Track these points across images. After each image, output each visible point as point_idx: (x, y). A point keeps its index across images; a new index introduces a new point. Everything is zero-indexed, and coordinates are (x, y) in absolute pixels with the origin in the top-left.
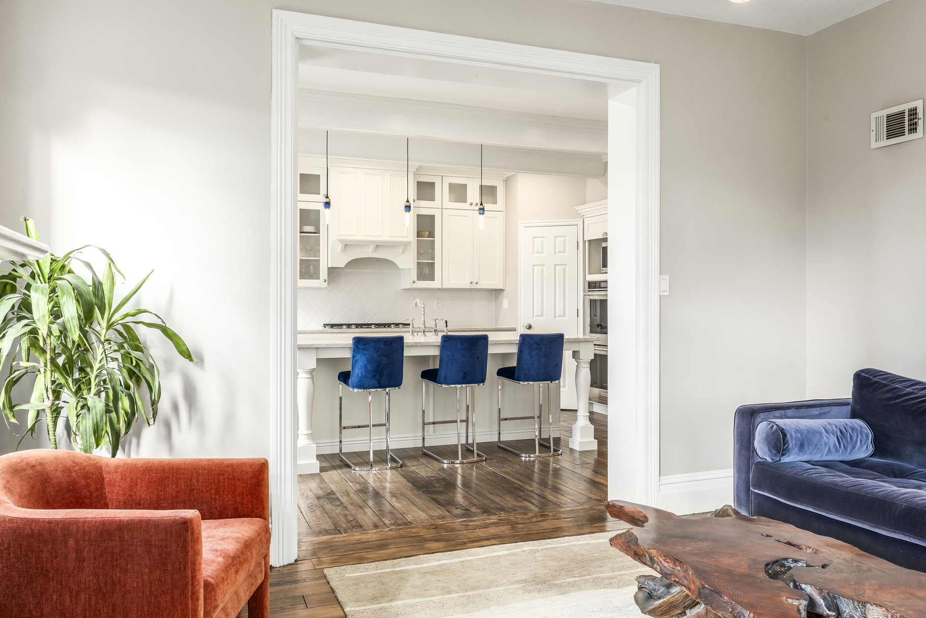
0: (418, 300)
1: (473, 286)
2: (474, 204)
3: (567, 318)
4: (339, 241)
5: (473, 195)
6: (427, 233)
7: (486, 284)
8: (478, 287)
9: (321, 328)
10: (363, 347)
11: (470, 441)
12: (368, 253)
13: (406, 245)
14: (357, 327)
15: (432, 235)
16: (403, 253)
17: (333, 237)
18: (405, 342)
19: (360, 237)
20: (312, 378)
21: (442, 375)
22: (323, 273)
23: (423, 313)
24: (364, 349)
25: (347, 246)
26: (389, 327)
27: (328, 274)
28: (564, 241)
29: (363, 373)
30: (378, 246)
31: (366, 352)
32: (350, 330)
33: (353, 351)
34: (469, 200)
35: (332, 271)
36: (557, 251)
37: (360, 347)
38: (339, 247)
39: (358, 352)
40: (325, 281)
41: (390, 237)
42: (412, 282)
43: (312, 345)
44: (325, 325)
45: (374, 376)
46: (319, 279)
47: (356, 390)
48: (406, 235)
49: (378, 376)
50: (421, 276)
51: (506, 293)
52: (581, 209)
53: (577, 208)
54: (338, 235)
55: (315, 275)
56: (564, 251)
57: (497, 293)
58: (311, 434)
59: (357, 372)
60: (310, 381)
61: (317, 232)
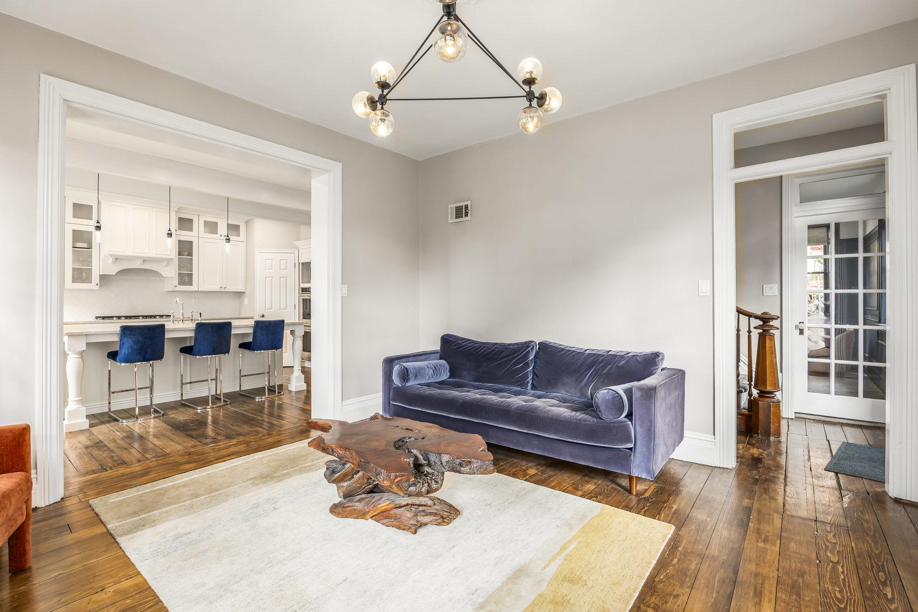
0: (178, 299)
1: (222, 290)
2: (223, 235)
3: (288, 310)
4: (111, 255)
5: (222, 229)
6: (186, 253)
7: (231, 288)
8: (226, 290)
9: (94, 320)
10: (129, 333)
11: (218, 392)
12: (137, 265)
13: (169, 261)
14: (126, 318)
15: (190, 254)
16: (167, 266)
17: (105, 252)
18: (166, 328)
19: (129, 253)
20: (82, 357)
21: (196, 349)
22: (95, 278)
23: (181, 307)
24: (130, 334)
25: (117, 259)
26: (154, 318)
27: (100, 280)
28: (286, 262)
29: (130, 352)
30: (145, 261)
31: (131, 336)
32: (119, 321)
33: (121, 336)
34: (220, 232)
35: (104, 278)
36: (281, 268)
37: (127, 333)
38: (111, 260)
39: (125, 336)
40: (97, 284)
41: (156, 254)
42: (173, 286)
43: (81, 333)
44: (97, 318)
45: (140, 353)
46: (92, 283)
47: (123, 364)
48: (169, 253)
49: (142, 353)
50: (182, 282)
51: (246, 294)
52: (297, 243)
53: (294, 243)
54: (109, 251)
55: (88, 280)
56: (286, 269)
57: (240, 294)
58: (81, 400)
59: (124, 351)
60: (80, 360)
61: (90, 247)
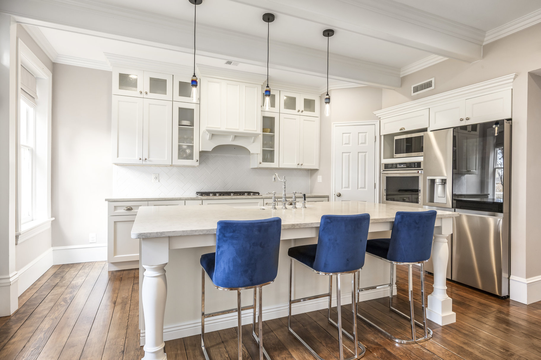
1: (299, 167)
2: (301, 111)
3: (366, 189)
4: (208, 131)
5: (300, 104)
6: (269, 130)
7: (307, 166)
8: (303, 167)
9: (194, 195)
12: (229, 141)
13: (256, 136)
14: (220, 195)
15: (272, 131)
16: (254, 142)
17: (203, 129)
19: (223, 128)
22: (196, 156)
25: (214, 135)
26: (243, 195)
27: (200, 156)
30: (237, 136)
32: (215, 197)
34: (297, 109)
35: (203, 154)
38: (208, 136)
40: (197, 161)
41: (244, 130)
42: (258, 163)
43: (162, 233)
44: (198, 193)
46: (193, 160)
48: (256, 129)
50: (265, 160)
51: (319, 172)
54: (207, 127)
55: (190, 157)
57: (312, 172)
61: (192, 125)
